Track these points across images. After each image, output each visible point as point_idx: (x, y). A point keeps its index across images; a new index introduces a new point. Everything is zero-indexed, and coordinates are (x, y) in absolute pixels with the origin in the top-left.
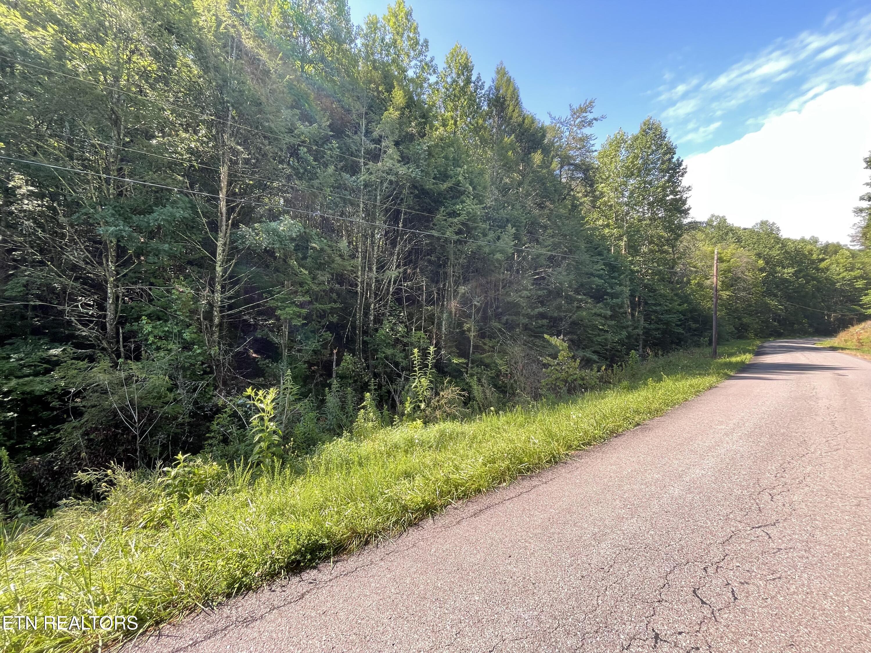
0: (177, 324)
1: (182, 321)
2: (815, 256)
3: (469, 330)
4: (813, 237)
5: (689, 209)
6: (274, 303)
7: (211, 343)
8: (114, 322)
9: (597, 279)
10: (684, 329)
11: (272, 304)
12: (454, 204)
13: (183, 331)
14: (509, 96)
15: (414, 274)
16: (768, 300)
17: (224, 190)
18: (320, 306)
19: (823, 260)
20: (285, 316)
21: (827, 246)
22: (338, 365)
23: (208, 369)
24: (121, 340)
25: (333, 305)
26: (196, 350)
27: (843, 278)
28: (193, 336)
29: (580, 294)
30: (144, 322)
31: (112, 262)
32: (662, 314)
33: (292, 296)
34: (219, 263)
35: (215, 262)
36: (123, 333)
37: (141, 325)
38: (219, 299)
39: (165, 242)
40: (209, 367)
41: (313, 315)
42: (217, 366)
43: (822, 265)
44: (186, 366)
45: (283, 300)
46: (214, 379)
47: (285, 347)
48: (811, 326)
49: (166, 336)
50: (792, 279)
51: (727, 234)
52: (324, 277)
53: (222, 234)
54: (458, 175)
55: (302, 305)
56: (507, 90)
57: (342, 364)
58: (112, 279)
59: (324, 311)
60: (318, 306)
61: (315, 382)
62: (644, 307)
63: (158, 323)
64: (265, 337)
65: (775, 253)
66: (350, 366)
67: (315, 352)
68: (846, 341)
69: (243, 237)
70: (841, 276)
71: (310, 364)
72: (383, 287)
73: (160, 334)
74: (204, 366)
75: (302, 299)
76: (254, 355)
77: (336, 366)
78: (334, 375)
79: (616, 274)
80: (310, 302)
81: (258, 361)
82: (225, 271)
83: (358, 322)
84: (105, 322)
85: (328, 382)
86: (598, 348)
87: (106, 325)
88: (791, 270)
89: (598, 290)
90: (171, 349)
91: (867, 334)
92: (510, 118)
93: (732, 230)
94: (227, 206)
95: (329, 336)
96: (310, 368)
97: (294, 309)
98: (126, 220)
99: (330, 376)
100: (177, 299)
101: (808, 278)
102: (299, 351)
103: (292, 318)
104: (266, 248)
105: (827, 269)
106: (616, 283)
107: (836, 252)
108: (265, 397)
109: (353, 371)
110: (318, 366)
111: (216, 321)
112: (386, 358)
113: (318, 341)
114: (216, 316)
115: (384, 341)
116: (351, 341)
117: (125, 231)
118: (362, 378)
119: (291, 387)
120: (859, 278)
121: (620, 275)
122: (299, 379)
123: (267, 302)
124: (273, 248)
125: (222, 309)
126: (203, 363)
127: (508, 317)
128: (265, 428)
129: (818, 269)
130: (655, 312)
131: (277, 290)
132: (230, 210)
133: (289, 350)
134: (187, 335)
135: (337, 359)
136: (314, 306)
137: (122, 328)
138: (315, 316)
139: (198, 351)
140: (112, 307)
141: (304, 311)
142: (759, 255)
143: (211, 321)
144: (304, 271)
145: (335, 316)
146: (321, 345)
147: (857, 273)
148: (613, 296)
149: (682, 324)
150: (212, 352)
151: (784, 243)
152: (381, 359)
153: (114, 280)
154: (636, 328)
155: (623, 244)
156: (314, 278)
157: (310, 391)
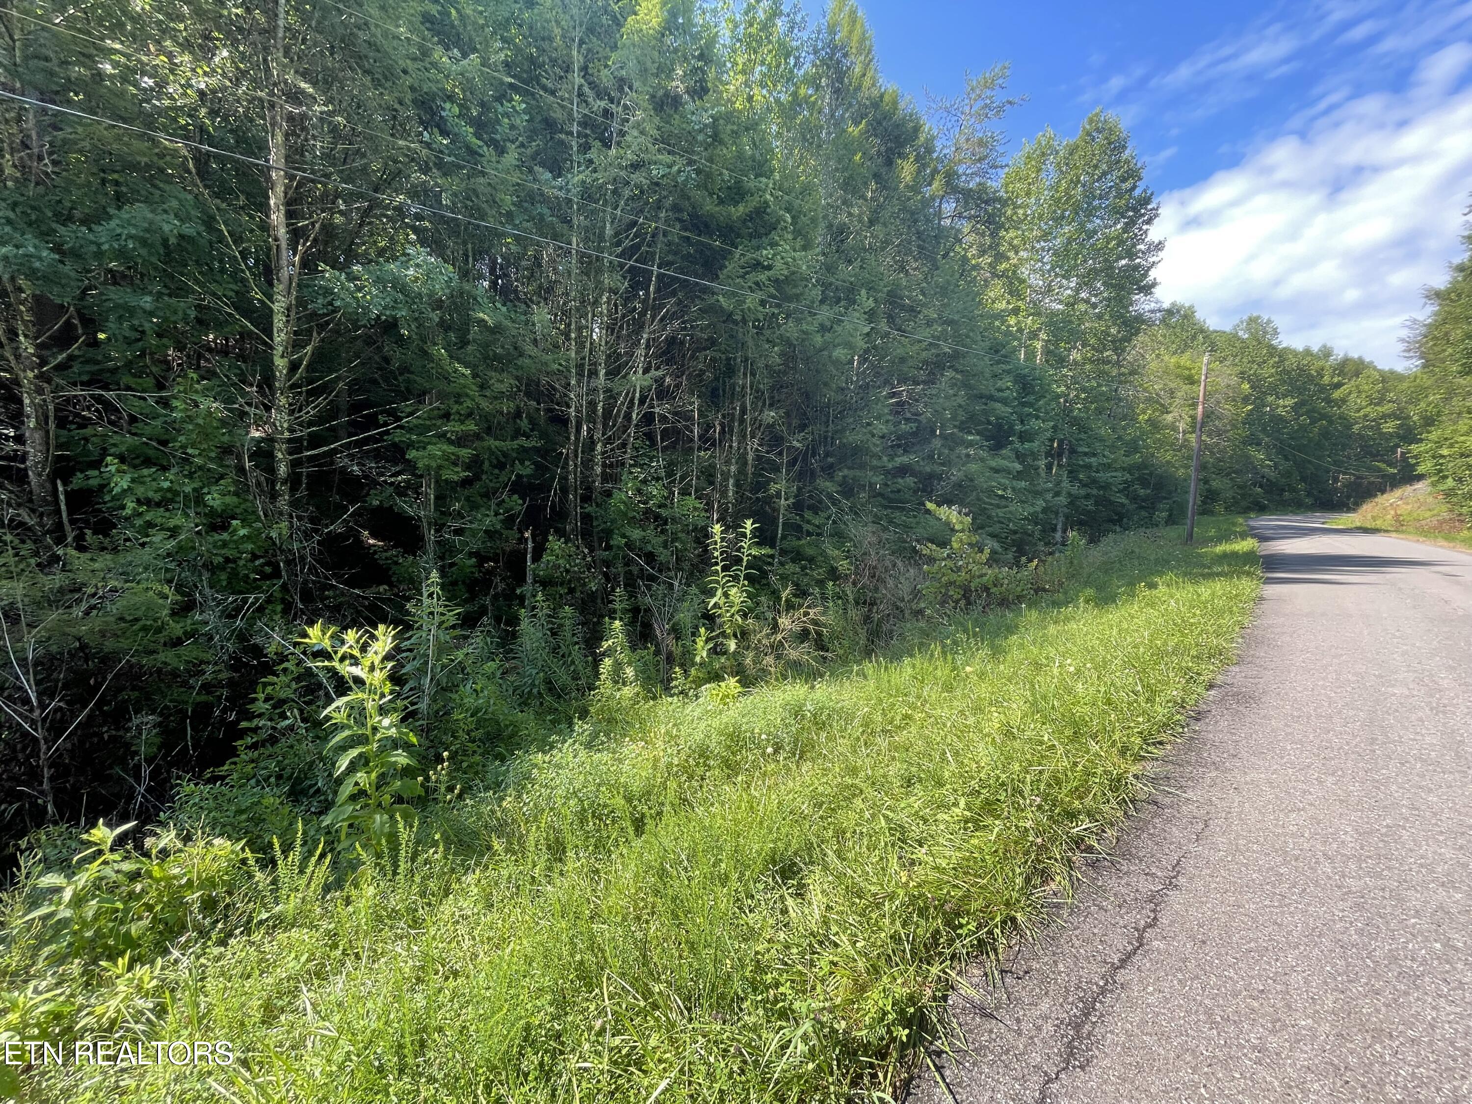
0: (190, 476)
1: (200, 468)
2: (1326, 380)
3: (778, 495)
4: (1324, 346)
5: (1154, 284)
6: (402, 435)
7: (272, 517)
8: (44, 469)
9: (998, 405)
10: (1127, 496)
11: (399, 437)
12: (758, 248)
13: (205, 490)
14: (854, 44)
15: (678, 386)
16: (1252, 451)
17: (280, 189)
18: (497, 443)
19: (1338, 386)
20: (426, 461)
21: (1346, 361)
22: (536, 558)
23: (268, 569)
24: (63, 507)
25: (522, 441)
26: (235, 530)
27: (1366, 416)
28: (228, 499)
29: (970, 433)
30: (113, 468)
31: (26, 336)
32: (1098, 472)
33: (439, 422)
34: (281, 349)
35: (272, 348)
36: (66, 493)
37: (106, 475)
38: (285, 425)
39: (144, 291)
40: (268, 564)
41: (483, 462)
42: (288, 563)
43: (1337, 394)
44: (215, 562)
45: (422, 430)
46: (284, 587)
47: (429, 524)
48: (1309, 494)
49: (165, 502)
50: (1289, 417)
51: (1194, 337)
52: (503, 383)
53: (281, 287)
54: (764, 191)
55: (461, 441)
56: (851, 32)
57: (545, 558)
58: (30, 374)
59: (505, 455)
60: (493, 443)
61: (492, 592)
62: (1069, 458)
63: (146, 472)
64: (386, 505)
65: (1267, 371)
66: (561, 561)
67: (490, 534)
68: (1374, 518)
69: (328, 291)
70: (1362, 413)
71: (481, 558)
72: (619, 411)
73: (150, 494)
74: (257, 563)
75: (459, 428)
76: (371, 541)
77: (533, 562)
78: (529, 580)
79: (1031, 398)
80: (477, 436)
81: (375, 552)
82: (293, 367)
83: (571, 477)
84: (26, 470)
85: (518, 591)
86: (997, 528)
87: (27, 476)
88: (1290, 402)
89: (999, 426)
90: (176, 527)
91: (1409, 507)
92: (859, 88)
93: (1202, 331)
94: (288, 225)
95: (517, 504)
96: (480, 565)
97: (445, 447)
98: (45, 235)
99: (521, 579)
100: (183, 421)
101: (1316, 415)
102: (459, 532)
103: (440, 467)
104: (378, 317)
105: (1344, 401)
106: (1030, 414)
107: (1357, 374)
108: (364, 649)
109: (567, 571)
110: (496, 561)
111: (283, 470)
112: (629, 545)
113: (496, 514)
114: (280, 461)
115: (625, 514)
116: (561, 514)
117: (40, 259)
118: (585, 584)
119: (441, 610)
120: (1389, 416)
121: (1037, 400)
122: (461, 586)
123: (387, 433)
124: (396, 319)
125: (295, 445)
126: (255, 557)
127: (846, 472)
128: (369, 732)
129: (1329, 401)
130: (1088, 467)
131: (408, 410)
132: (296, 235)
133: (437, 531)
134: (214, 499)
135: (534, 548)
136: (486, 444)
137: (65, 484)
138: (487, 463)
139: (242, 532)
140: (37, 436)
141: (465, 453)
142: (1242, 375)
143: (271, 470)
144: (462, 370)
145: (527, 463)
146: (502, 521)
147: (1387, 408)
148: (1025, 437)
149: (1126, 489)
150: (274, 535)
151: (1282, 355)
152: (619, 547)
153: (36, 377)
154: (1057, 494)
155: (1039, 345)
156: (482, 387)
157: (483, 611)
